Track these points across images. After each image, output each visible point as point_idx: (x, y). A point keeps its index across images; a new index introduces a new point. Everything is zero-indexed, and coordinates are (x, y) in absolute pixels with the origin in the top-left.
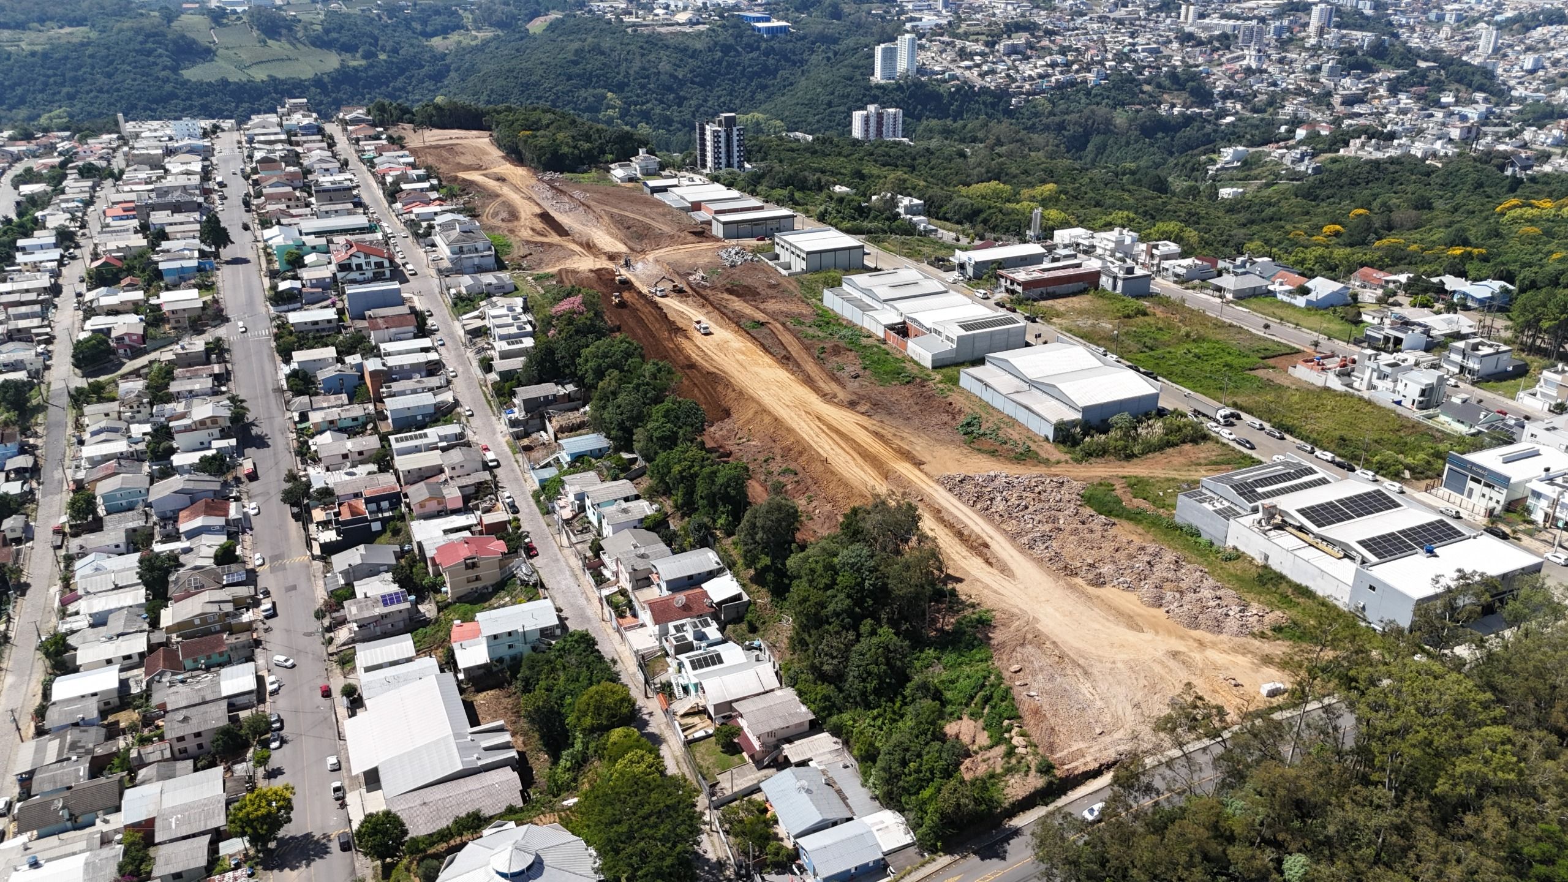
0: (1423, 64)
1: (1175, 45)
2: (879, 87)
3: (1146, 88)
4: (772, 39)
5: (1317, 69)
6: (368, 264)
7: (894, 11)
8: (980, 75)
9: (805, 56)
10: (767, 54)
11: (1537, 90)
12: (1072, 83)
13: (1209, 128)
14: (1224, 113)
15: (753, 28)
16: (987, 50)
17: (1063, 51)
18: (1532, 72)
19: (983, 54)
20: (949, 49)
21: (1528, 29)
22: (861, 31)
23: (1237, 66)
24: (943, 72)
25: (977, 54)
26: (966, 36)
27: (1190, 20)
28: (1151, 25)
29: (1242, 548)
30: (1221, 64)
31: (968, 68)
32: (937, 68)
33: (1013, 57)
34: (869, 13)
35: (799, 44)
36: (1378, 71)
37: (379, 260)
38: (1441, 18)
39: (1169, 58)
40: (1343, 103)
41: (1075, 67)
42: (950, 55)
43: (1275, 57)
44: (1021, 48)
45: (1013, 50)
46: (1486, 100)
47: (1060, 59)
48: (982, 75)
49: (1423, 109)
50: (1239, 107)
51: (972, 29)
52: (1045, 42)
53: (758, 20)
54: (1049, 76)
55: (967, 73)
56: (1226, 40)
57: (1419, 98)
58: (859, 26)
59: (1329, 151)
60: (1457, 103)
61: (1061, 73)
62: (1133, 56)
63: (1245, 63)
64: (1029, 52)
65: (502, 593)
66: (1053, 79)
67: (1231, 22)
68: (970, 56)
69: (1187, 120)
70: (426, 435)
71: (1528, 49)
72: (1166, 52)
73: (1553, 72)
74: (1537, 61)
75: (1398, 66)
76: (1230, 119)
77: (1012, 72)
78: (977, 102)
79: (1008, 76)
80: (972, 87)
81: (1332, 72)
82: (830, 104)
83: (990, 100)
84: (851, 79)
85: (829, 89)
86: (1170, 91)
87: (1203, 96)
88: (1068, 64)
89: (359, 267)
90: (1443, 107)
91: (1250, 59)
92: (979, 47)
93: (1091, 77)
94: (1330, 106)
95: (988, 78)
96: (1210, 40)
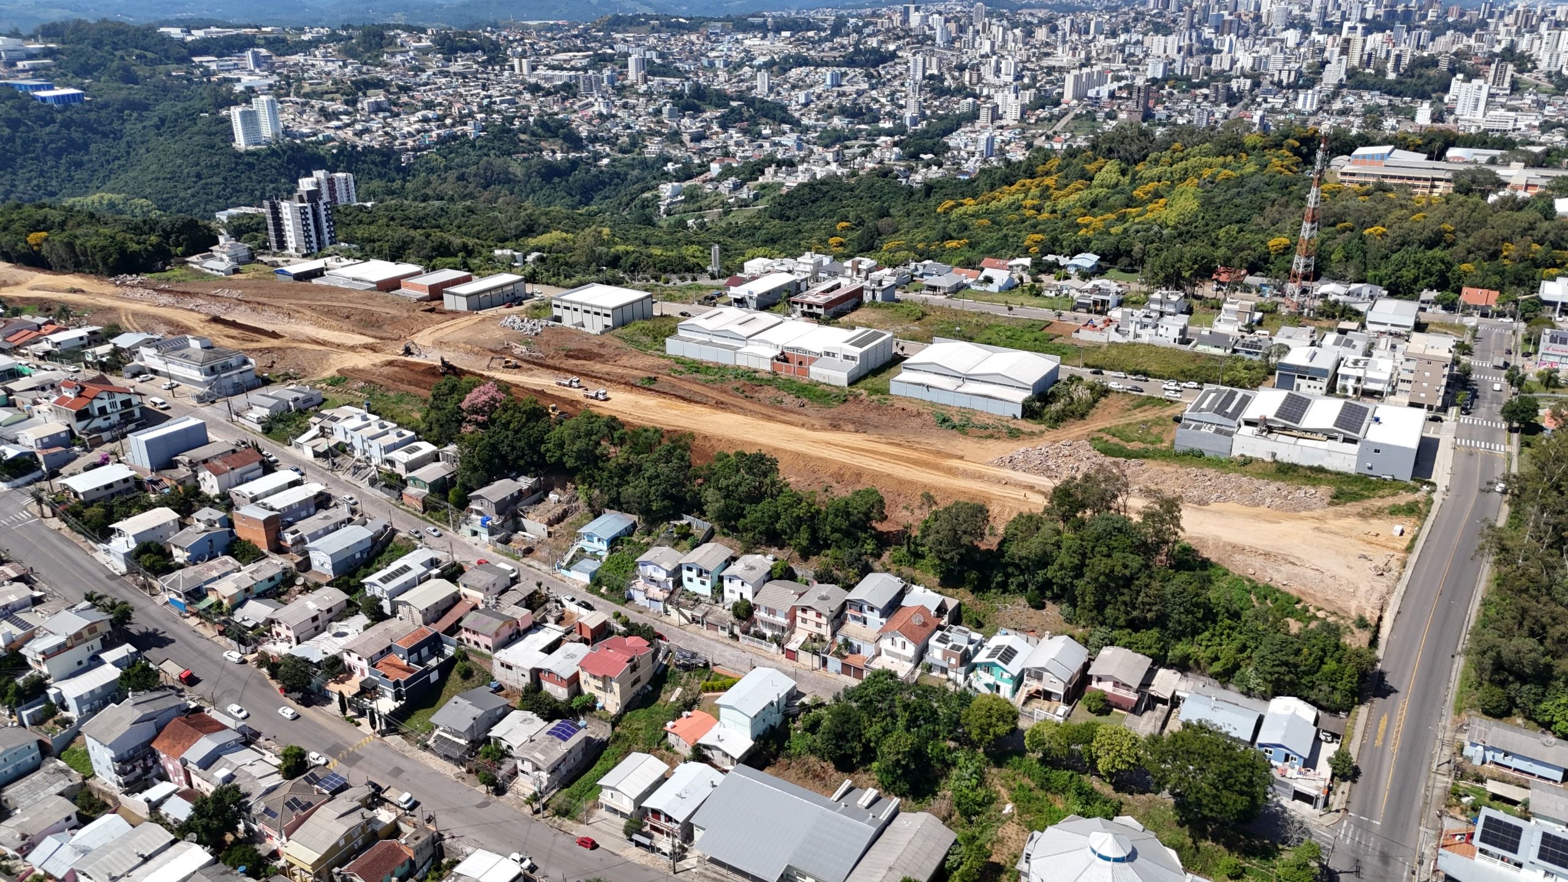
0: (734, 104)
1: (527, 96)
2: (248, 153)
3: (523, 137)
4: (65, 109)
5: (658, 112)
6: (113, 405)
7: (197, 72)
8: (355, 134)
9: (116, 125)
10: (67, 124)
11: (817, 120)
12: (454, 137)
13: (593, 170)
14: (598, 157)
15: (34, 98)
16: (350, 109)
17: (429, 105)
18: (806, 105)
19: (346, 113)
20: (308, 109)
21: (785, 71)
22: (171, 95)
23: (589, 112)
24: (315, 134)
25: (341, 113)
26: (320, 95)
27: (525, 71)
28: (492, 77)
29: (1248, 454)
30: (575, 111)
31: (338, 128)
32: (305, 130)
33: (381, 115)
34: (169, 75)
35: (103, 113)
36: (704, 111)
37: (125, 397)
38: (712, 64)
39: (528, 108)
40: (692, 141)
41: (448, 121)
42: (310, 117)
43: (618, 103)
44: (386, 105)
45: (377, 108)
46: (792, 130)
47: (430, 114)
48: (359, 134)
49: (751, 141)
50: (608, 149)
51: (319, 88)
52: (404, 99)
53: (38, 88)
54: (426, 131)
55: (340, 132)
56: (569, 90)
57: (745, 132)
58: (166, 90)
59: (751, 180)
60: (773, 134)
61: (438, 127)
62: (496, 107)
63: (596, 108)
64: (395, 109)
65: (667, 686)
66: (434, 134)
67: (565, 73)
68: (336, 115)
69: (574, 164)
70: (406, 569)
71: (794, 87)
72: (522, 103)
73: (821, 104)
74: (807, 96)
75: (718, 106)
76: (606, 161)
77: (388, 129)
78: (364, 162)
79: (387, 133)
80: (354, 147)
81: (671, 115)
82: (199, 176)
83: (378, 159)
84: (212, 147)
85: (192, 159)
86: (546, 139)
87: (574, 141)
88: (440, 119)
89: (103, 411)
90: (766, 138)
91: (600, 107)
92: (339, 106)
93: (469, 129)
94: (682, 143)
95: (366, 137)
96: (557, 90)
